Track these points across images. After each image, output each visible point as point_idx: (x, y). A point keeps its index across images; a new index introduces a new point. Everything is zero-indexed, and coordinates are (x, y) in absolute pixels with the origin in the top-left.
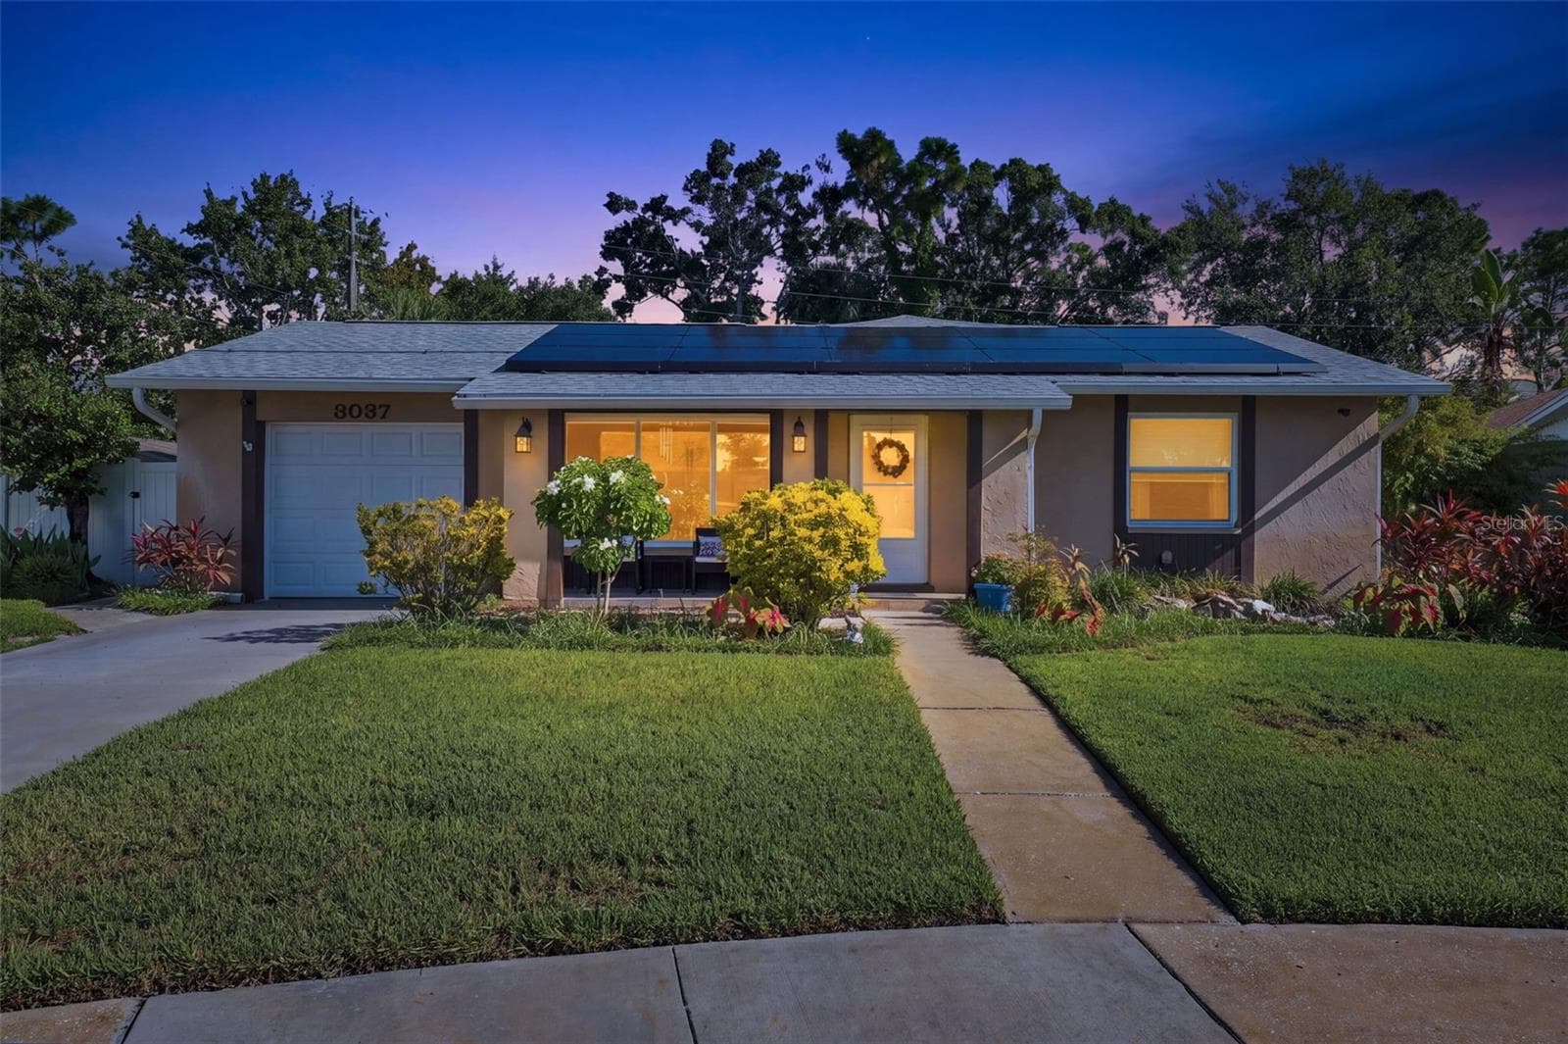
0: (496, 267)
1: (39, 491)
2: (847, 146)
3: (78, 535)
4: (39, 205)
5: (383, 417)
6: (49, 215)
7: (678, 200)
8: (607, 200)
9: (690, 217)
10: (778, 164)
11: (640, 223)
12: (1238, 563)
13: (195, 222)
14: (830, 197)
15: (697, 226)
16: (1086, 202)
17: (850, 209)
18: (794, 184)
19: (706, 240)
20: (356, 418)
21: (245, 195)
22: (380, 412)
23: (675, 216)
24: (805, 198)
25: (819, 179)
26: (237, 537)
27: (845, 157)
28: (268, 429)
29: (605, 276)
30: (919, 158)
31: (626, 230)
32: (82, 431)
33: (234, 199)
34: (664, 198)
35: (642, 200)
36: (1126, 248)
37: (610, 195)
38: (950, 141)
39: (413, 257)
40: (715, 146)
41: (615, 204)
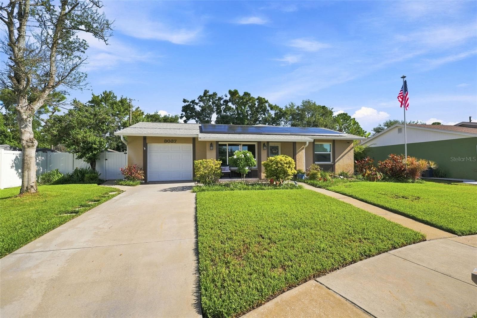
1: (83, 159)
2: (230, 92)
3: (93, 169)
5: (175, 142)
7: (197, 101)
8: (183, 100)
9: (199, 104)
10: (217, 95)
11: (189, 105)
12: (333, 169)
13: (90, 100)
14: (226, 102)
15: (200, 106)
16: (272, 105)
17: (230, 104)
18: (220, 99)
19: (201, 109)
20: (169, 143)
21: (101, 95)
22: (174, 141)
23: (197, 104)
24: (222, 102)
25: (225, 98)
26: (142, 168)
27: (230, 94)
29: (183, 115)
30: (244, 95)
31: (187, 106)
33: (99, 96)
34: (195, 100)
35: (190, 101)
36: (279, 113)
37: (184, 99)
38: (249, 93)
39: (139, 110)
40: (205, 91)
41: (185, 101)
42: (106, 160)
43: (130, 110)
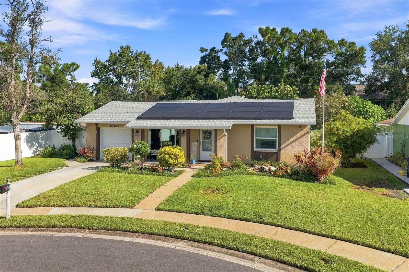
0: (178, 65)
1: (67, 137)
2: (261, 31)
3: (74, 145)
4: (73, 64)
5: (118, 127)
6: (75, 66)
7: (219, 48)
8: (200, 49)
9: (222, 52)
10: (244, 37)
11: (209, 54)
12: (277, 158)
15: (225, 53)
18: (249, 41)
20: (114, 127)
21: (119, 51)
25: (256, 40)
26: (95, 148)
27: (261, 34)
28: (100, 128)
30: (282, 32)
31: (205, 56)
32: (74, 126)
34: (214, 48)
35: (209, 48)
38: (289, 28)
39: (158, 63)
40: (226, 34)
41: (202, 50)
42: (83, 137)
43: (138, 71)
